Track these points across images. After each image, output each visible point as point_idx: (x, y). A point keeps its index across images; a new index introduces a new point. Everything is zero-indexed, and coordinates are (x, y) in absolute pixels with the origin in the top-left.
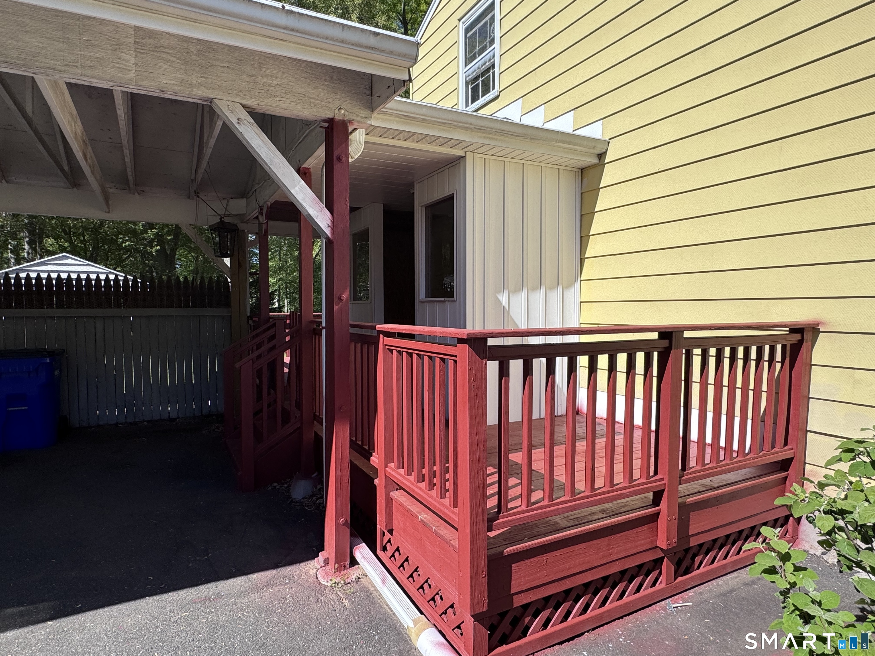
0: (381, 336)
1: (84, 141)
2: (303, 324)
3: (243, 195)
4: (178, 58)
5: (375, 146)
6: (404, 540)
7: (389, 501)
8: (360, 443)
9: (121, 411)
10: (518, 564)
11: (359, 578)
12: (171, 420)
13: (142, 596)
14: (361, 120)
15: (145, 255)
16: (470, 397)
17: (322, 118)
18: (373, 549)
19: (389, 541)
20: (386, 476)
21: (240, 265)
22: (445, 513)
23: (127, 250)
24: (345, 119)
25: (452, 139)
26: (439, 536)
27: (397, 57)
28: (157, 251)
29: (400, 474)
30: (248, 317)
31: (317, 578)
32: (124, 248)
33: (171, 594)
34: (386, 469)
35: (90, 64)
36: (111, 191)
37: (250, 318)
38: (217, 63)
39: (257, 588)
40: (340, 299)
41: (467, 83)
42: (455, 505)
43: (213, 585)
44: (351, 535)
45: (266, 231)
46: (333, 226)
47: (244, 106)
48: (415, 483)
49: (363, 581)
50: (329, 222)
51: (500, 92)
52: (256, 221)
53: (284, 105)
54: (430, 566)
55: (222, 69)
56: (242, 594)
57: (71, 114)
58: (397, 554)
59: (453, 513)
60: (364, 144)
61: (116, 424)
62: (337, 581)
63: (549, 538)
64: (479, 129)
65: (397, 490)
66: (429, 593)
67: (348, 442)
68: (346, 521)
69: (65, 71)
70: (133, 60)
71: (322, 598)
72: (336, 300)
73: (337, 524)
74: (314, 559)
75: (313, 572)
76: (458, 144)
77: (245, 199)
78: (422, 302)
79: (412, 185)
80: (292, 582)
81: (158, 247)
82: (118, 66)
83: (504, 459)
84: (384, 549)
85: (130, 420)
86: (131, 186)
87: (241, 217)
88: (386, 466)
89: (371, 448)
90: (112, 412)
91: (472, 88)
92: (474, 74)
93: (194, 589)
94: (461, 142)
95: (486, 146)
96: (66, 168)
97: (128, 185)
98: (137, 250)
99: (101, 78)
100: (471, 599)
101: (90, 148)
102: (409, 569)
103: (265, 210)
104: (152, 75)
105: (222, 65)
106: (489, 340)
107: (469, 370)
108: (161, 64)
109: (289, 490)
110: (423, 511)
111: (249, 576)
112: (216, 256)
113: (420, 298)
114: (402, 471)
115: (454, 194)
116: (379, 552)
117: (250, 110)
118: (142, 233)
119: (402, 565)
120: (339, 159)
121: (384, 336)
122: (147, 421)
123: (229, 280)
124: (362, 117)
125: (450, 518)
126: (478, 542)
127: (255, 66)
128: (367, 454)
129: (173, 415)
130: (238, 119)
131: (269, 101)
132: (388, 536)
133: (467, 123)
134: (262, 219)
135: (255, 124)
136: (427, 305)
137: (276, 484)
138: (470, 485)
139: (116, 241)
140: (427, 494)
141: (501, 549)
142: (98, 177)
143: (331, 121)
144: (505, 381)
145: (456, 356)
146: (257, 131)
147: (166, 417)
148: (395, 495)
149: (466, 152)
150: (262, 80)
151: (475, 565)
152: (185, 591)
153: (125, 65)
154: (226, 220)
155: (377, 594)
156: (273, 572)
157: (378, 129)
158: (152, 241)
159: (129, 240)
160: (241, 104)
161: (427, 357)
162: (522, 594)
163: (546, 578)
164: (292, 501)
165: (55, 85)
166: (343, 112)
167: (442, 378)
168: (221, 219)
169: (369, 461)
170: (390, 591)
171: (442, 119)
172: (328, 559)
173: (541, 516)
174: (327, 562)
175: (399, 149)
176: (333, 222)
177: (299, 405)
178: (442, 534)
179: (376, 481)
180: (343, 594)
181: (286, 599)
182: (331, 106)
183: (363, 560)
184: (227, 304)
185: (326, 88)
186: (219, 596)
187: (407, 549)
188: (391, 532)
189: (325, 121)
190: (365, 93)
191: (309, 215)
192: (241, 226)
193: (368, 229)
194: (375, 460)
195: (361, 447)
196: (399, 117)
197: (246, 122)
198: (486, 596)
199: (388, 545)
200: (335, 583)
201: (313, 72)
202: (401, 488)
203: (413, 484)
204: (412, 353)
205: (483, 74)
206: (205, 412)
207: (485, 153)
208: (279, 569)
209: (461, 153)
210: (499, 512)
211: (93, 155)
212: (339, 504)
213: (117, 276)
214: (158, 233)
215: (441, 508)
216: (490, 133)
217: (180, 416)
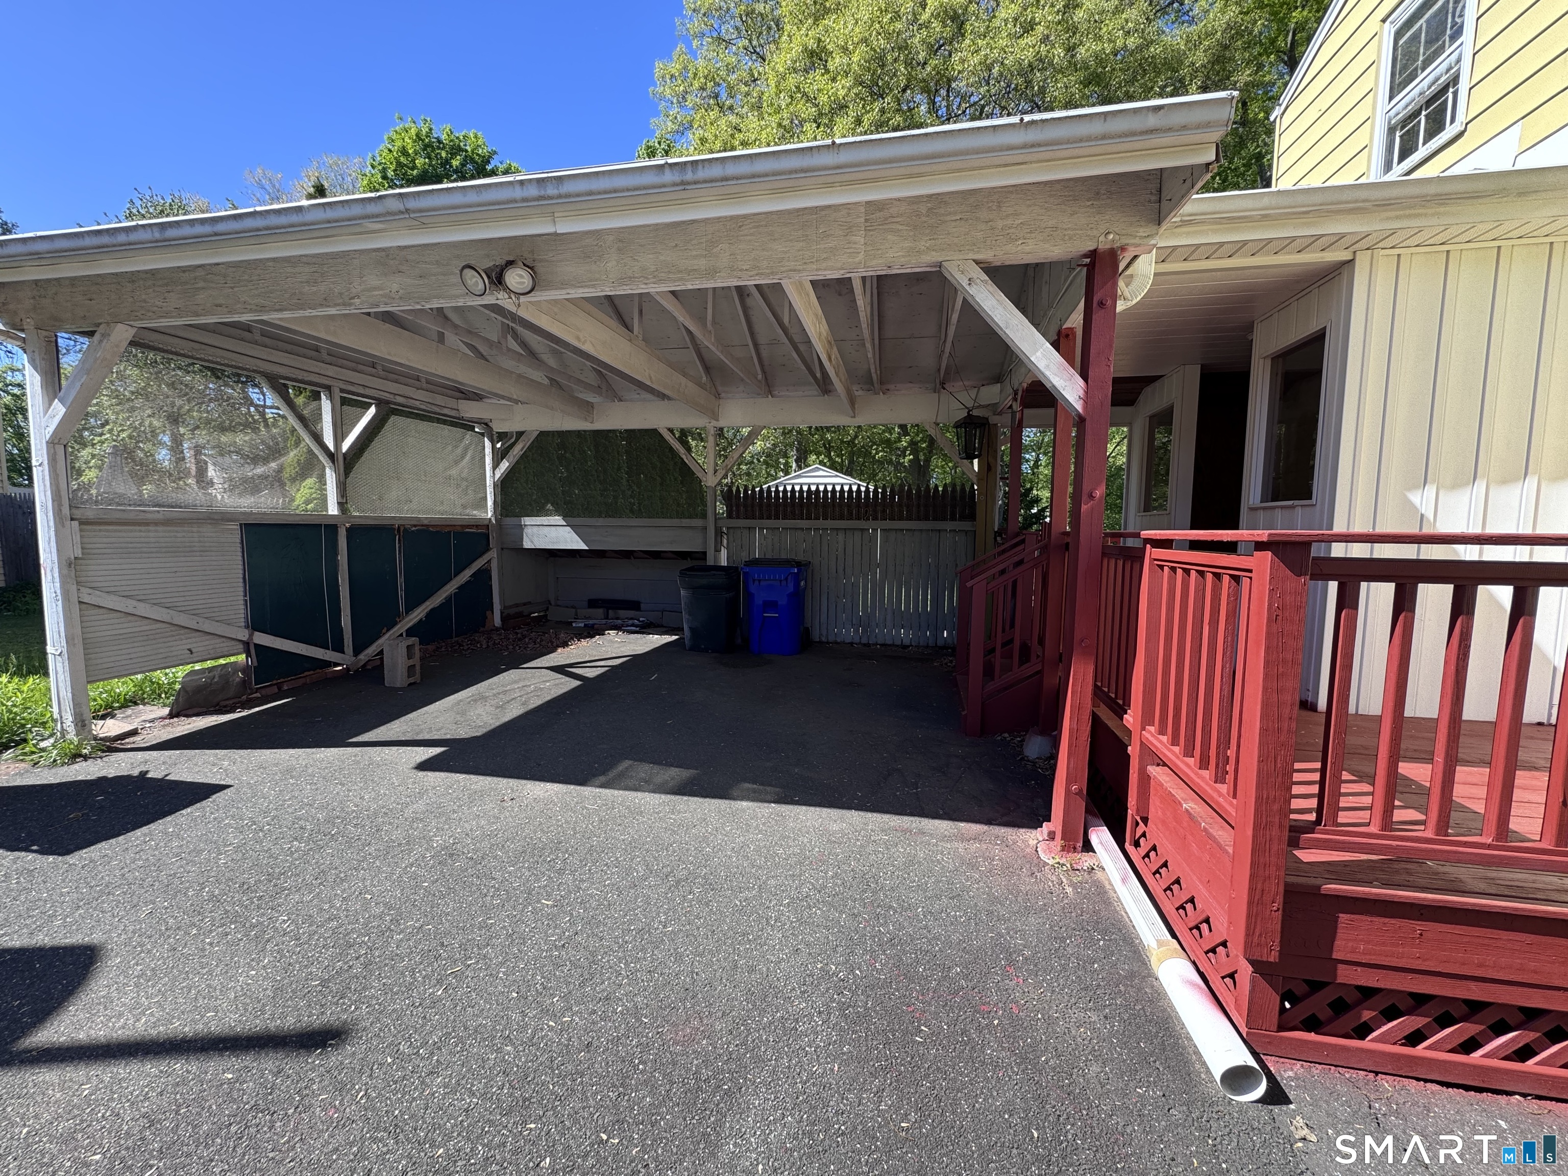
0: (1148, 546)
1: (829, 342)
2: (1053, 537)
3: (998, 379)
4: (907, 225)
5: (1178, 277)
6: (1161, 835)
7: (1145, 779)
8: (1113, 696)
9: (857, 631)
10: (1353, 916)
11: (1093, 869)
12: (905, 647)
13: (849, 808)
14: (1140, 242)
15: (898, 466)
16: (1268, 633)
17: (1082, 253)
18: (1120, 839)
19: (1144, 835)
20: (1141, 742)
21: (989, 468)
22: (1218, 803)
23: (880, 462)
24: (1115, 246)
25: (1323, 235)
26: (1210, 836)
27: (1195, 131)
28: (910, 461)
29: (1161, 742)
30: (996, 532)
31: (1037, 851)
32: (878, 461)
33: (875, 814)
34: (1144, 732)
35: (825, 255)
36: (856, 393)
37: (998, 533)
38: (948, 218)
39: (963, 838)
40: (1091, 496)
41: (1391, 130)
42: (1235, 796)
43: (917, 819)
44: (1088, 811)
45: (1021, 421)
46: (1087, 398)
47: (977, 262)
48: (1181, 757)
49: (1099, 874)
50: (1081, 393)
51: (1467, 124)
52: (1010, 411)
53: (1027, 249)
54: (1195, 878)
55: (954, 224)
56: (944, 838)
57: (816, 315)
58: (1152, 854)
59: (1231, 804)
60: (1152, 277)
61: (852, 644)
62: (1061, 862)
63: (1430, 896)
64: (1384, 205)
65: (1158, 765)
66: (1193, 917)
67: (1089, 689)
68: (1081, 790)
69: (804, 270)
70: (862, 240)
71: (1038, 874)
72: (1085, 498)
73: (1068, 791)
74: (1036, 828)
75: (1033, 843)
76: (1337, 241)
77: (999, 385)
78: (1253, 509)
79: (1249, 327)
80: (1004, 844)
81: (911, 457)
82: (848, 251)
83: (1334, 741)
84: (1137, 844)
85: (864, 641)
86: (876, 385)
87: (993, 406)
88: (1143, 729)
89: (1127, 703)
90: (848, 631)
91: (1401, 137)
92: (1410, 107)
93: (897, 817)
94: (1342, 236)
95: (1400, 231)
96: (818, 375)
97: (873, 385)
98: (890, 462)
99: (832, 268)
100: (1247, 935)
101: (835, 349)
102: (1167, 877)
103: (1020, 393)
104: (880, 252)
105: (954, 218)
106: (1314, 546)
107: (1270, 591)
108: (889, 237)
109: (1022, 745)
110: (1193, 800)
111: (956, 823)
112: (961, 458)
113: (1251, 502)
114: (1164, 739)
115: (1325, 327)
116: (1127, 846)
117: (986, 265)
118: (895, 442)
119: (1157, 872)
120: (1101, 304)
121: (1153, 547)
122: (882, 645)
123: (976, 487)
124: (1141, 238)
125: (1226, 811)
126: (1267, 854)
127: (994, 208)
128: (1120, 711)
129: (906, 642)
130: (970, 280)
131: (1010, 248)
132: (1141, 828)
133: (1356, 201)
134: (1017, 407)
135: (990, 282)
136: (1261, 514)
137: (1006, 735)
138: (1259, 765)
139: (871, 453)
140: (1196, 774)
141: (1318, 882)
142: (843, 380)
143: (1093, 254)
144: (1347, 615)
145: (1250, 571)
146: (991, 289)
147: (898, 643)
148: (1152, 770)
149: (1355, 252)
150: (1000, 224)
151: (1259, 886)
152: (888, 816)
153: (855, 248)
154: (975, 413)
155: (1115, 895)
156: (986, 828)
157: (1180, 249)
158: (905, 449)
159: (883, 451)
160: (974, 261)
161: (1211, 575)
162: (1359, 969)
163: (1419, 962)
164: (1022, 759)
165: (800, 286)
166: (1111, 236)
167: (1231, 606)
168: (968, 413)
169: (1122, 720)
170: (1132, 895)
171: (1304, 206)
172: (1054, 832)
173: (1412, 852)
174: (1052, 836)
175: (1219, 273)
176: (1086, 393)
177: (1041, 642)
178: (1215, 834)
179: (1129, 748)
180: (1067, 879)
181: (993, 860)
182: (1095, 233)
183: (1100, 846)
184: (972, 517)
185: (1088, 209)
186: (922, 832)
187: (1167, 849)
188: (1145, 820)
189: (1085, 256)
190: (1150, 201)
191: (1054, 386)
192: (994, 419)
193: (1173, 407)
194: (1129, 719)
195: (1114, 701)
196: (1217, 223)
197: (978, 281)
198: (1278, 941)
199: (1142, 840)
200: (1058, 863)
201: (1071, 193)
202: (1165, 765)
203: (1178, 757)
204: (1190, 569)
205: (1429, 103)
206: (940, 643)
207: (1401, 245)
208: (991, 827)
209: (1345, 256)
210: (1318, 822)
211: (839, 356)
212: (1072, 765)
213: (859, 485)
214: (911, 440)
215: (1215, 795)
216: (1410, 208)
217: (913, 644)
